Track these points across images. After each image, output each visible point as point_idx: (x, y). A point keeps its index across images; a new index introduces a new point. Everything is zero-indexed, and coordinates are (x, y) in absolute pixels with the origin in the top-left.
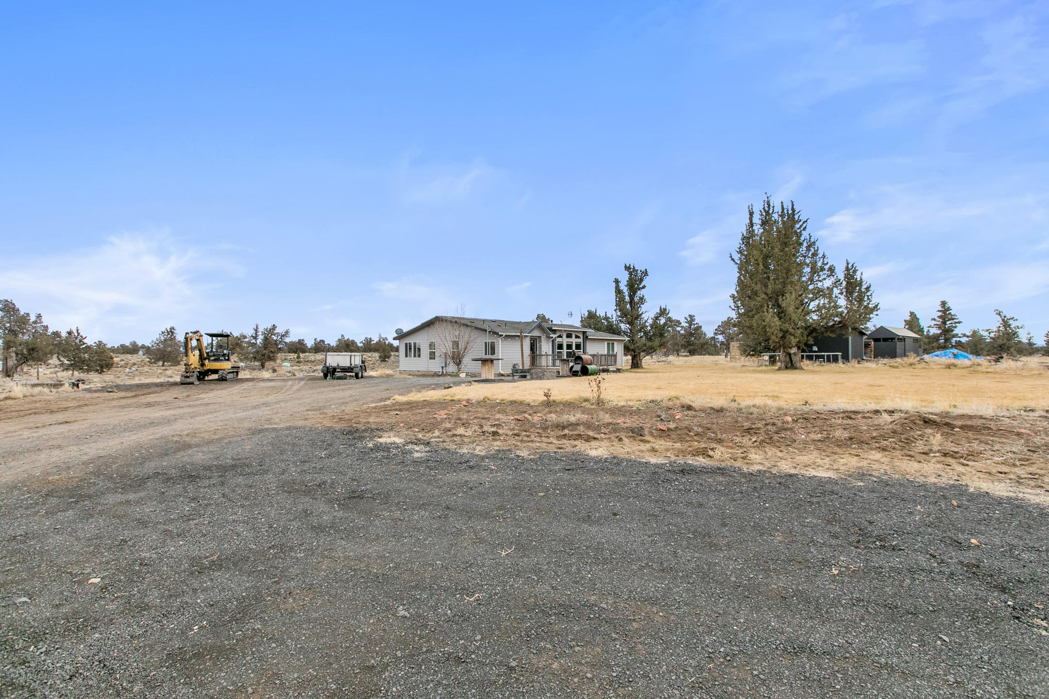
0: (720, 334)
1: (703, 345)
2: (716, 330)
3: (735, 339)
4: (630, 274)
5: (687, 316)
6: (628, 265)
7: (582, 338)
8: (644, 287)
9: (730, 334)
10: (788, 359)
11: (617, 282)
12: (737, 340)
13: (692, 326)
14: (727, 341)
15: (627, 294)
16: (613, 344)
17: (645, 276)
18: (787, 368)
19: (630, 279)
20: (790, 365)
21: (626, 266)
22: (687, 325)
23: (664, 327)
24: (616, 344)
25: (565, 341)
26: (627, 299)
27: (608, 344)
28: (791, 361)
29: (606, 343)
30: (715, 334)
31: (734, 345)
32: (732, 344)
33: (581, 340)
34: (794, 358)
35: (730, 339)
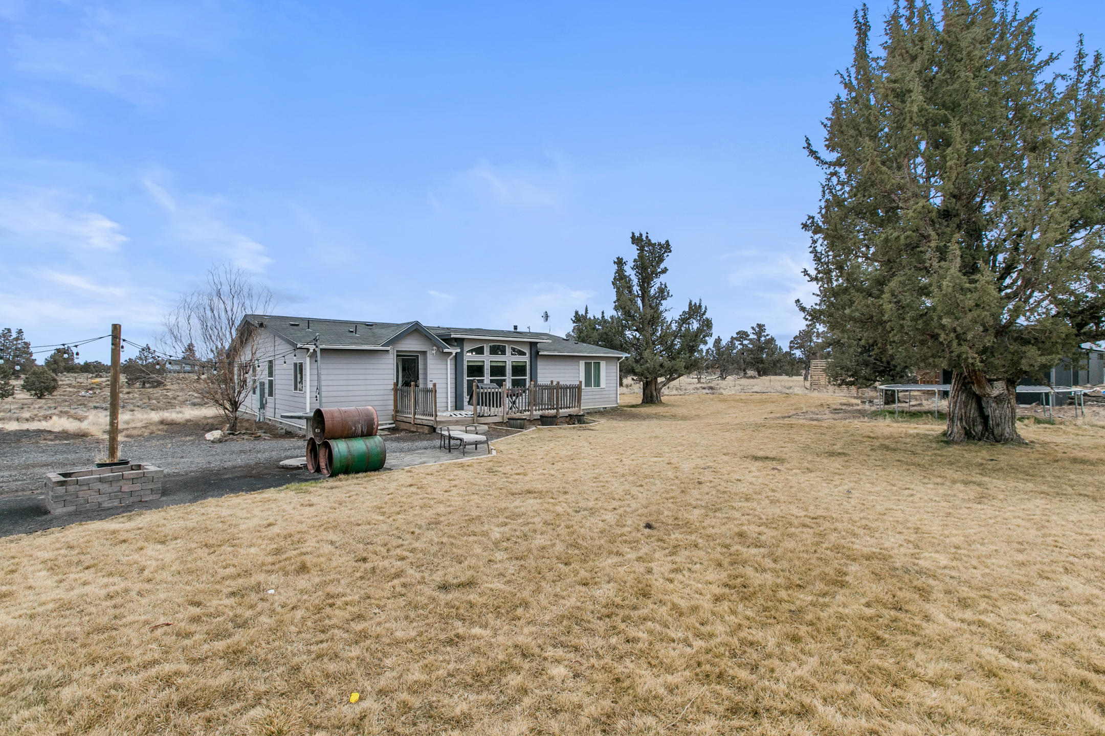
0: (797, 348)
1: (775, 363)
2: (791, 342)
3: (818, 355)
4: (641, 249)
5: (755, 326)
6: (637, 234)
7: (528, 355)
8: (665, 271)
9: (811, 348)
10: (973, 413)
11: (620, 262)
12: (822, 357)
13: (763, 339)
14: (808, 357)
15: (635, 280)
16: (598, 365)
17: (665, 252)
18: (969, 435)
19: (641, 256)
20: (979, 428)
21: (633, 237)
22: (755, 337)
23: (696, 336)
24: (603, 364)
25: (487, 360)
26: (636, 289)
27: (588, 365)
28: (985, 419)
29: (582, 364)
30: (791, 347)
31: (818, 364)
32: (813, 362)
33: (526, 359)
34: (992, 410)
35: (811, 354)
